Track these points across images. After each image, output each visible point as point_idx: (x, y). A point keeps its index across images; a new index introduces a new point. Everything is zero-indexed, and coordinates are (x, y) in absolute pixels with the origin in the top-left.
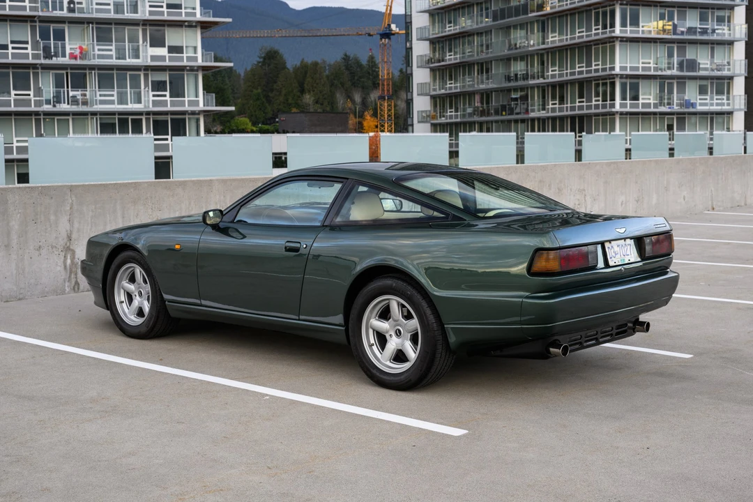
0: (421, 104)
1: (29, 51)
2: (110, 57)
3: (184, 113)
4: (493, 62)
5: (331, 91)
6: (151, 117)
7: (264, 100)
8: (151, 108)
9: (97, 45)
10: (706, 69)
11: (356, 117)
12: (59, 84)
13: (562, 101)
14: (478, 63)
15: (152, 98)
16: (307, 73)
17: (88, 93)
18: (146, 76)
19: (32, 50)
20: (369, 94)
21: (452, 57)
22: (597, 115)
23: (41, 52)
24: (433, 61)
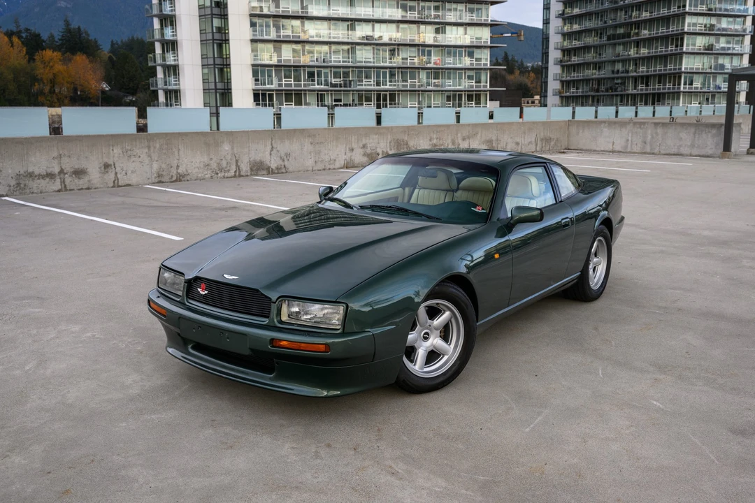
2: (450, 63)
3: (480, 91)
6: (467, 93)
8: (467, 88)
10: (728, 69)
13: (647, 85)
15: (467, 84)
17: (440, 81)
18: (465, 73)
19: (418, 60)
22: (668, 93)
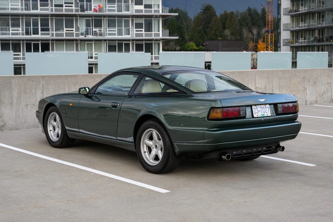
0: (285, 35)
1: (74, 8)
2: (114, 10)
3: (152, 40)
4: (326, 12)
5: (240, 28)
6: (135, 42)
7: (203, 33)
8: (135, 38)
9: (108, 4)
11: (254, 43)
12: (88, 25)
14: (317, 13)
15: (135, 32)
16: (227, 18)
17: (102, 30)
18: (132, 21)
19: (75, 7)
20: (261, 30)
21: (303, 9)
23: (79, 8)
24: (292, 11)
